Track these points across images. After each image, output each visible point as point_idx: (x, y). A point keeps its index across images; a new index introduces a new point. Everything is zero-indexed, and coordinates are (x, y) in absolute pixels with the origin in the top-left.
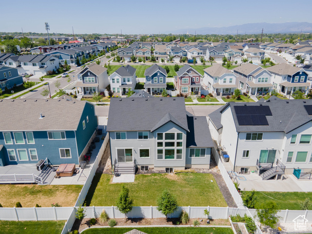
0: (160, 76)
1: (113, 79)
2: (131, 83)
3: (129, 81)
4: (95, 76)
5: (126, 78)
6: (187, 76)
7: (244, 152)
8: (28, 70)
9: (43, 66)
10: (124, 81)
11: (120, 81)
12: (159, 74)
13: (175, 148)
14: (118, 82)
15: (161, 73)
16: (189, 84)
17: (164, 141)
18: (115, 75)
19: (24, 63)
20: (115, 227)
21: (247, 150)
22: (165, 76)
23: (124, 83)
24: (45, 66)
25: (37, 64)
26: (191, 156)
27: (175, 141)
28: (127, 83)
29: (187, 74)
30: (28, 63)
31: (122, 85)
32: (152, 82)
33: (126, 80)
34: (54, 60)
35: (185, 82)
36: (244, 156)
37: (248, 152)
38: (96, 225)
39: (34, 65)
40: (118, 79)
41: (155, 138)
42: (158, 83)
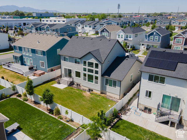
0: (155, 35)
1: (119, 35)
2: (131, 39)
3: (130, 37)
4: (108, 32)
5: (129, 35)
6: (180, 37)
7: (147, 92)
8: (86, 30)
9: (95, 28)
10: (127, 37)
11: (123, 37)
12: (155, 34)
13: (94, 74)
14: (122, 37)
15: (157, 33)
16: (182, 44)
17: (87, 67)
18: (121, 32)
19: (86, 26)
20: (25, 102)
21: (149, 90)
22: (160, 36)
23: (127, 39)
24: (96, 28)
25: (92, 26)
26: (106, 85)
27: (94, 69)
28: (129, 39)
29: (181, 35)
30: (88, 26)
31: (125, 40)
32: (148, 40)
33: (129, 36)
34: (103, 24)
35: (178, 42)
36: (146, 95)
37: (150, 92)
38: (20, 98)
39: (90, 27)
40: (122, 35)
41: (82, 64)
42: (154, 41)
